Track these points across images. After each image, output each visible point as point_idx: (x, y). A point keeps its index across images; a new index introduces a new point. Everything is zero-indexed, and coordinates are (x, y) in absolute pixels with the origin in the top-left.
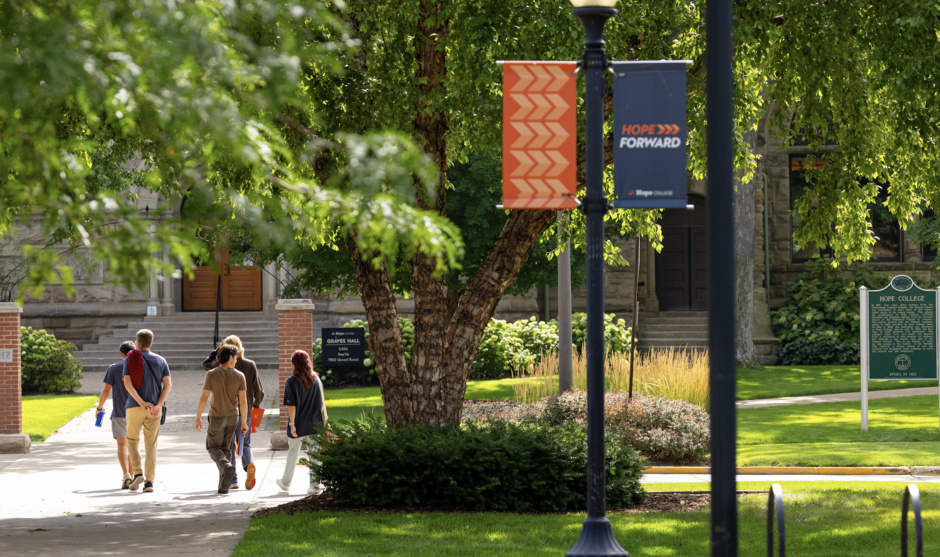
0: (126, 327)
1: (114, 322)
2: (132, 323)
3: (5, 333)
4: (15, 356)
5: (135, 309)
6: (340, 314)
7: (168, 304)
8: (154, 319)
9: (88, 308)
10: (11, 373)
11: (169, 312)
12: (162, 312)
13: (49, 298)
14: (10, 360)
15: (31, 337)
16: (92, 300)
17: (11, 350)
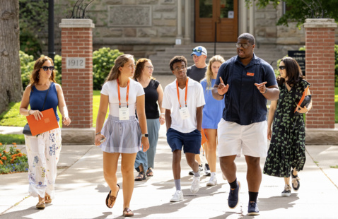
0: (164, 51)
1: (158, 48)
2: (167, 48)
3: (79, 45)
4: (87, 63)
5: (169, 41)
6: (284, 45)
7: (187, 38)
8: (179, 46)
9: (143, 40)
10: (84, 78)
11: (187, 43)
12: (184, 43)
13: (122, 34)
14: (83, 67)
15: (109, 54)
16: (145, 35)
17: (84, 59)
